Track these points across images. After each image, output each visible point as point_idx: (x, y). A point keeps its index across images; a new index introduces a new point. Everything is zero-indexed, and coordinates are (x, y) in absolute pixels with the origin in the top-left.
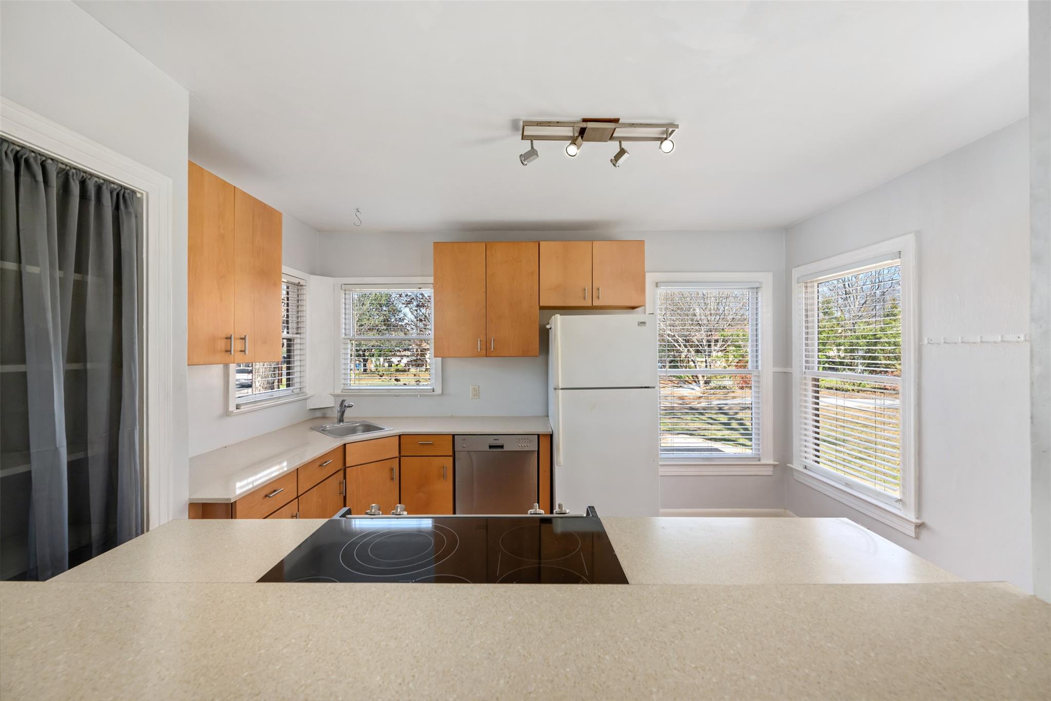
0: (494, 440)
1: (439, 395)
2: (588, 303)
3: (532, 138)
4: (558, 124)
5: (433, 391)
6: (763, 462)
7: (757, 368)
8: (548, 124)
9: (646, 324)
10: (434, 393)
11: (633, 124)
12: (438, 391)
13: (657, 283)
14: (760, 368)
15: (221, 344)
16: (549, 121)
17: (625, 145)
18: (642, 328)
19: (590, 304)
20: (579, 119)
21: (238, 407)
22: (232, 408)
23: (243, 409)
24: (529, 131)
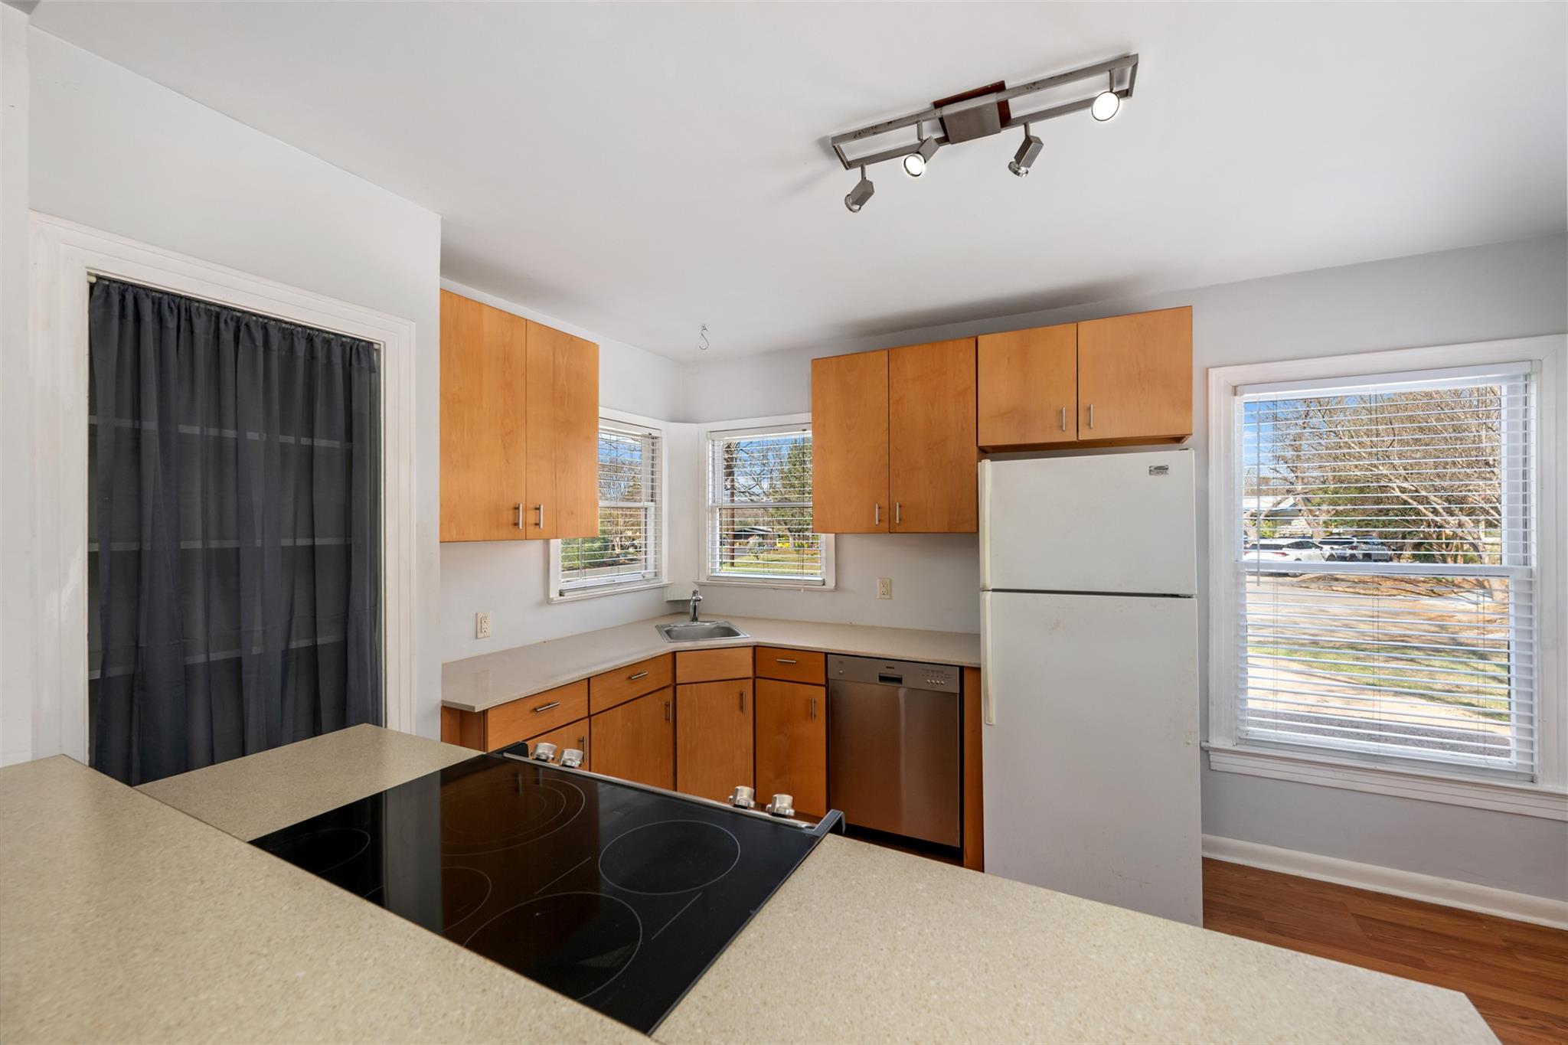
0: (887, 667)
1: (831, 591)
2: (1070, 436)
3: (862, 163)
4: (890, 125)
5: (824, 584)
6: (1542, 786)
7: (1525, 564)
8: (874, 130)
9: (1169, 471)
10: (824, 587)
11: (1034, 83)
12: (831, 584)
13: (1235, 387)
14: (1534, 563)
15: (508, 516)
16: (874, 125)
17: (1036, 129)
18: (1160, 478)
19: (1073, 438)
20: (927, 105)
21: (561, 594)
22: (554, 594)
23: (568, 596)
24: (854, 150)
